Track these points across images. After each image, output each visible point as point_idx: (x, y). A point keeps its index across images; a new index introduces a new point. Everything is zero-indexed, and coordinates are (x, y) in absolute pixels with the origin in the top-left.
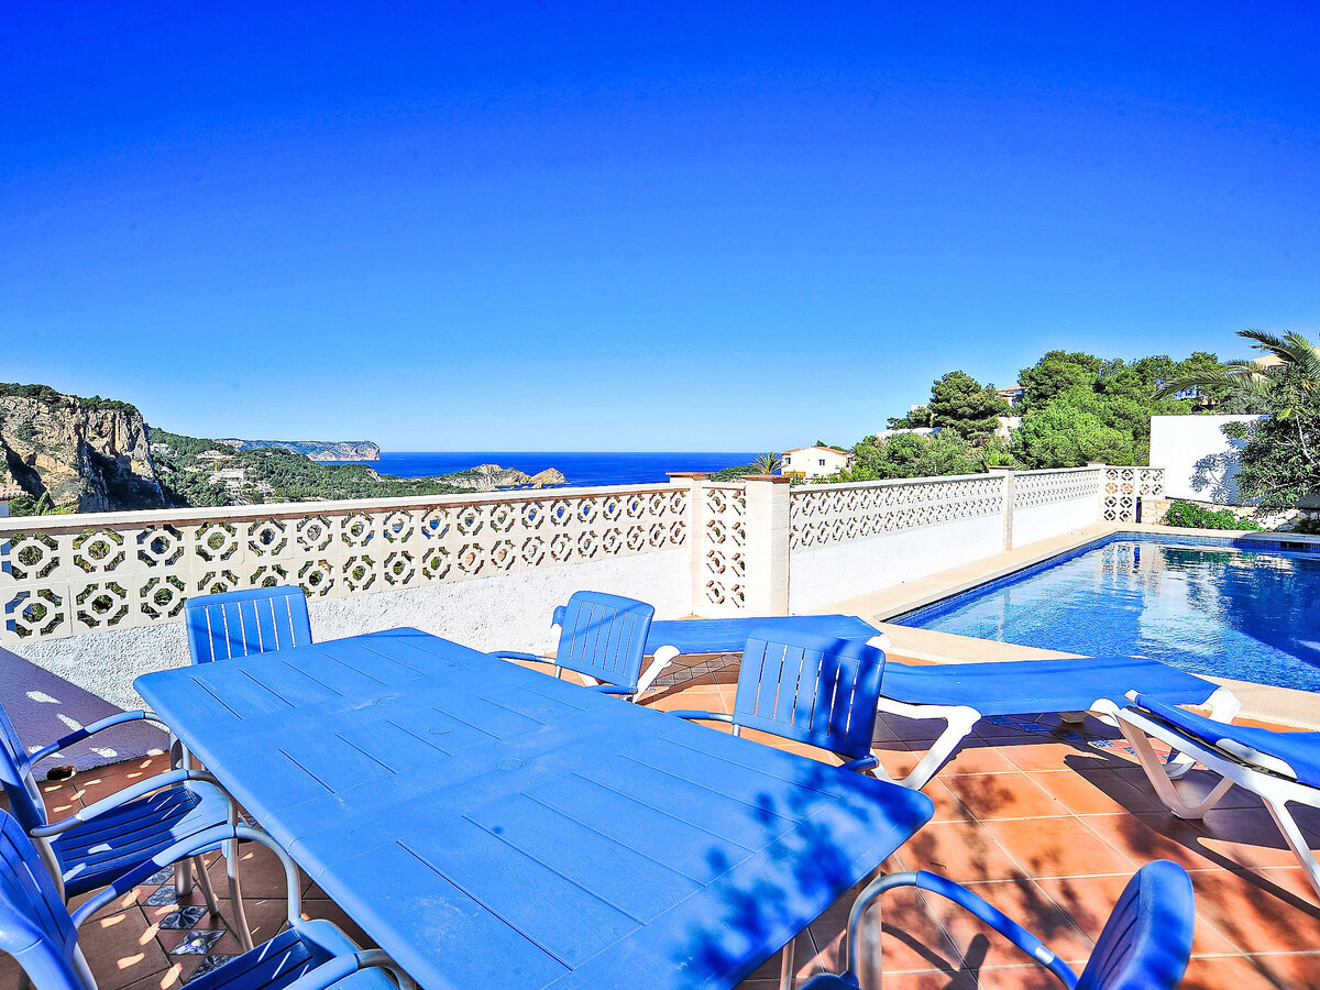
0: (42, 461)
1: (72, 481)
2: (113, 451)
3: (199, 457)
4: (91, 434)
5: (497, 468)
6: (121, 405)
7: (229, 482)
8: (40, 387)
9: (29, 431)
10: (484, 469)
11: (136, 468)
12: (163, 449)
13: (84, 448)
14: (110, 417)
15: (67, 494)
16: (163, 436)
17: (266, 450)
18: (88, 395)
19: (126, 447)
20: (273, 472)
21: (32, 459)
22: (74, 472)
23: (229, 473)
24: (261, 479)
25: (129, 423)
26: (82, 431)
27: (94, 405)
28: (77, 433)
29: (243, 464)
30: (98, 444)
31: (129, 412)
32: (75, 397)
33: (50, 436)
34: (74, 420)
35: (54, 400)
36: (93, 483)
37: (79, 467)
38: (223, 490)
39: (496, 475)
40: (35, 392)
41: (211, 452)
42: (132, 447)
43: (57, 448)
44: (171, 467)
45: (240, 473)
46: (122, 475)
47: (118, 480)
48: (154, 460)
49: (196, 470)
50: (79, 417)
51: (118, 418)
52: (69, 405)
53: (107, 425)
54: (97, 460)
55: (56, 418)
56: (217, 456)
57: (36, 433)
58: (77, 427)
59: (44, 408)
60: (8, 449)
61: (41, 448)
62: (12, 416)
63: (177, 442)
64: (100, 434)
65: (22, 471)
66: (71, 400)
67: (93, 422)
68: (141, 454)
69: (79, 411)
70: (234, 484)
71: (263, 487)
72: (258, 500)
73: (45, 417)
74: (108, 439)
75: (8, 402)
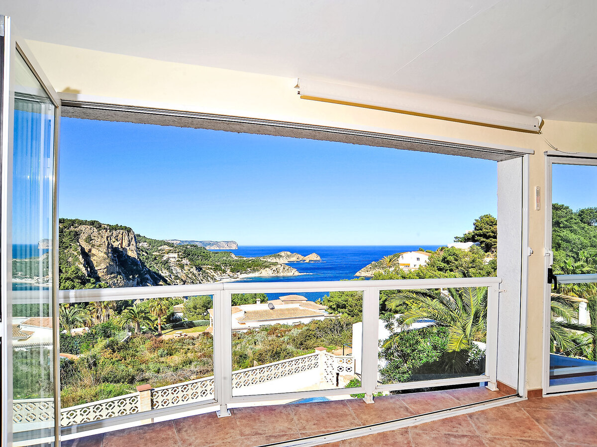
0: (94, 251)
1: (104, 259)
2: (122, 247)
3: (159, 248)
4: (114, 240)
5: (289, 253)
6: (126, 228)
7: (171, 259)
8: (95, 221)
9: (89, 239)
10: (282, 254)
11: (130, 253)
12: (145, 245)
13: (110, 246)
14: (121, 233)
15: (102, 265)
16: (145, 239)
17: (188, 245)
18: (113, 224)
19: (127, 245)
20: (189, 255)
21: (90, 250)
22: (105, 256)
23: (171, 255)
24: (185, 258)
25: (128, 235)
27: (116, 228)
28: (108, 240)
29: (177, 251)
30: (116, 244)
31: (129, 230)
32: (108, 225)
33: (97, 241)
34: (106, 235)
35: (99, 226)
36: (113, 260)
37: (107, 253)
38: (167, 262)
39: (288, 256)
40: (92, 223)
41: (165, 246)
42: (129, 245)
43: (99, 246)
44: (147, 253)
45: (176, 255)
46: (125, 257)
47: (123, 259)
48: (138, 250)
49: (158, 254)
50: (108, 233)
51: (124, 233)
52: (105, 229)
53: (120, 236)
54: (115, 250)
55: (99, 234)
56: (166, 248)
57: (92, 240)
58: (107, 237)
59: (96, 230)
60: (81, 247)
61: (93, 246)
62: (84, 233)
63: (152, 242)
64: (117, 240)
65: (86, 255)
66: (106, 226)
67: (114, 235)
68: (133, 247)
69: (108, 231)
70: (172, 260)
71: (185, 261)
72: (182, 267)
73: (96, 234)
74: (120, 242)
75: (83, 227)
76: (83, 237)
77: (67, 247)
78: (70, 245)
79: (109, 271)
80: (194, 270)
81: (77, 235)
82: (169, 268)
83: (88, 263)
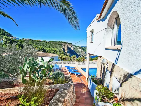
1: (67, 50)
6: (71, 43)
9: (64, 46)
11: (72, 49)
12: (74, 47)
13: (68, 47)
16: (74, 46)
17: (83, 47)
23: (80, 49)
30: (69, 47)
31: (71, 44)
40: (65, 42)
41: (78, 47)
43: (66, 47)
44: (75, 49)
47: (70, 50)
48: (73, 48)
49: (77, 49)
54: (69, 48)
58: (67, 45)
59: (65, 44)
63: (75, 46)
65: (64, 49)
67: (69, 45)
68: (72, 48)
70: (80, 51)
71: (83, 51)
72: (82, 52)
75: (63, 43)
76: (63, 45)
78: (61, 47)
79: (68, 52)
80: (84, 53)
81: (62, 45)
82: (79, 52)
83: (64, 51)
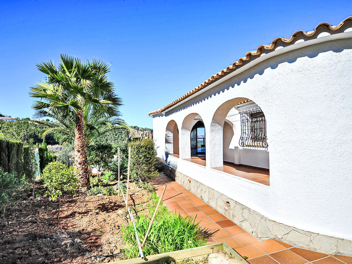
4: (144, 136)
6: (150, 129)
8: (136, 126)
14: (148, 132)
18: (144, 127)
25: (152, 133)
26: (143, 135)
27: (145, 130)
31: (152, 131)
32: (142, 128)
34: (141, 133)
35: (138, 129)
50: (142, 133)
51: (150, 132)
52: (140, 130)
53: (148, 134)
55: (138, 133)
58: (142, 135)
59: (136, 131)
64: (146, 136)
66: (141, 129)
67: (145, 133)
69: (142, 131)
73: (136, 133)
74: (148, 137)
77: (124, 140)
78: (125, 139)
